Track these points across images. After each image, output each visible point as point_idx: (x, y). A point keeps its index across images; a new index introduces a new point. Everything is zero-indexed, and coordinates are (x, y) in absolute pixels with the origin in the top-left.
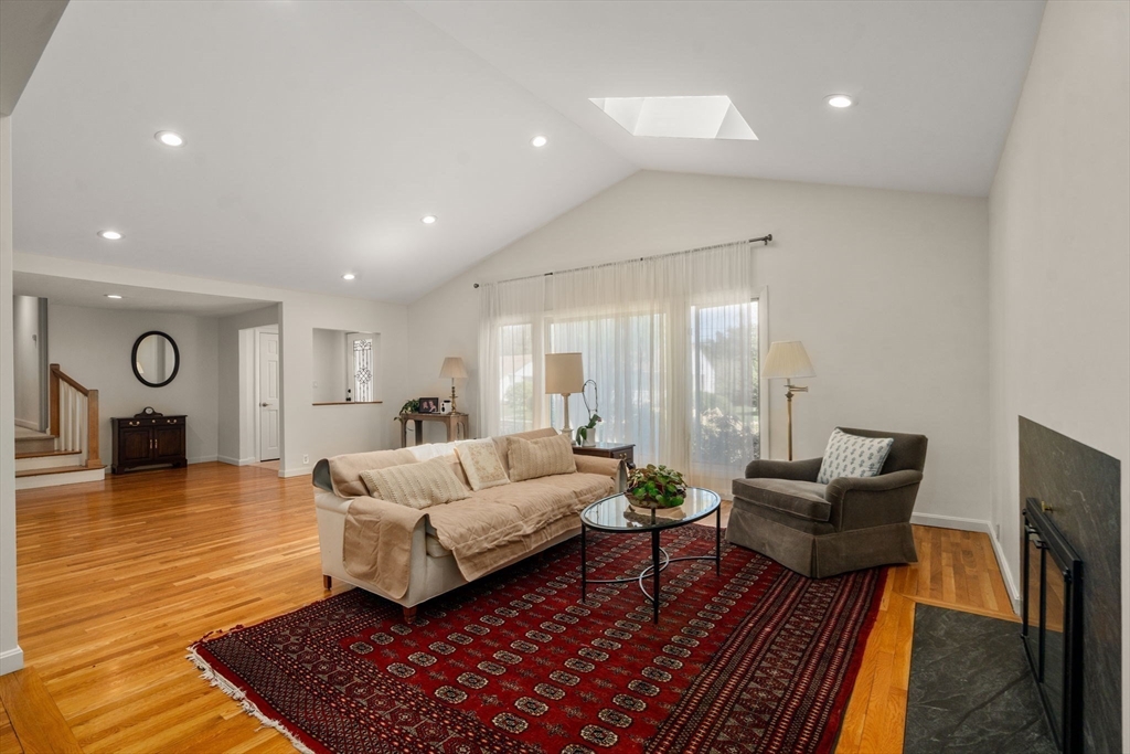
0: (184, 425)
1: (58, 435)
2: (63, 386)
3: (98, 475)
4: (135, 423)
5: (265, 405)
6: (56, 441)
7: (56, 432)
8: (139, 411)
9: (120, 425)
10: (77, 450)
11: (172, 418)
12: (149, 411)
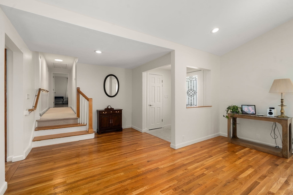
0: (121, 113)
1: (79, 117)
2: (81, 96)
3: (92, 136)
4: (105, 113)
5: (150, 106)
6: (78, 119)
7: (78, 116)
8: (106, 107)
9: (100, 113)
10: (85, 124)
11: (117, 110)
12: (109, 107)
